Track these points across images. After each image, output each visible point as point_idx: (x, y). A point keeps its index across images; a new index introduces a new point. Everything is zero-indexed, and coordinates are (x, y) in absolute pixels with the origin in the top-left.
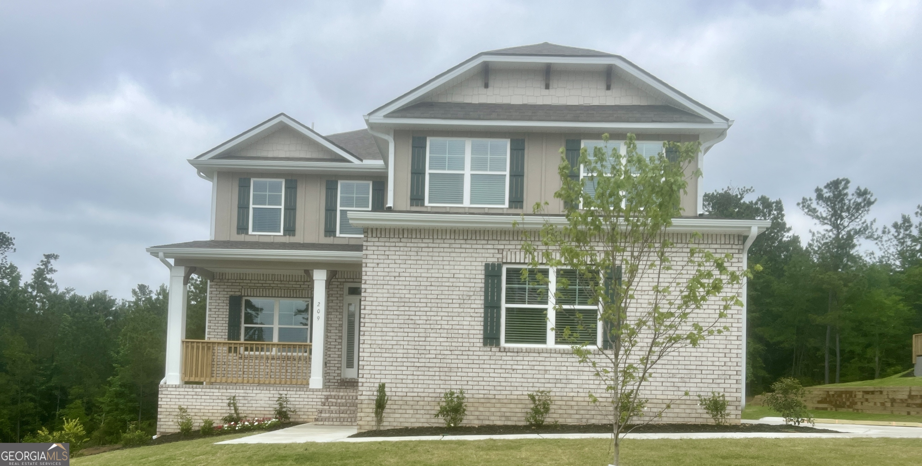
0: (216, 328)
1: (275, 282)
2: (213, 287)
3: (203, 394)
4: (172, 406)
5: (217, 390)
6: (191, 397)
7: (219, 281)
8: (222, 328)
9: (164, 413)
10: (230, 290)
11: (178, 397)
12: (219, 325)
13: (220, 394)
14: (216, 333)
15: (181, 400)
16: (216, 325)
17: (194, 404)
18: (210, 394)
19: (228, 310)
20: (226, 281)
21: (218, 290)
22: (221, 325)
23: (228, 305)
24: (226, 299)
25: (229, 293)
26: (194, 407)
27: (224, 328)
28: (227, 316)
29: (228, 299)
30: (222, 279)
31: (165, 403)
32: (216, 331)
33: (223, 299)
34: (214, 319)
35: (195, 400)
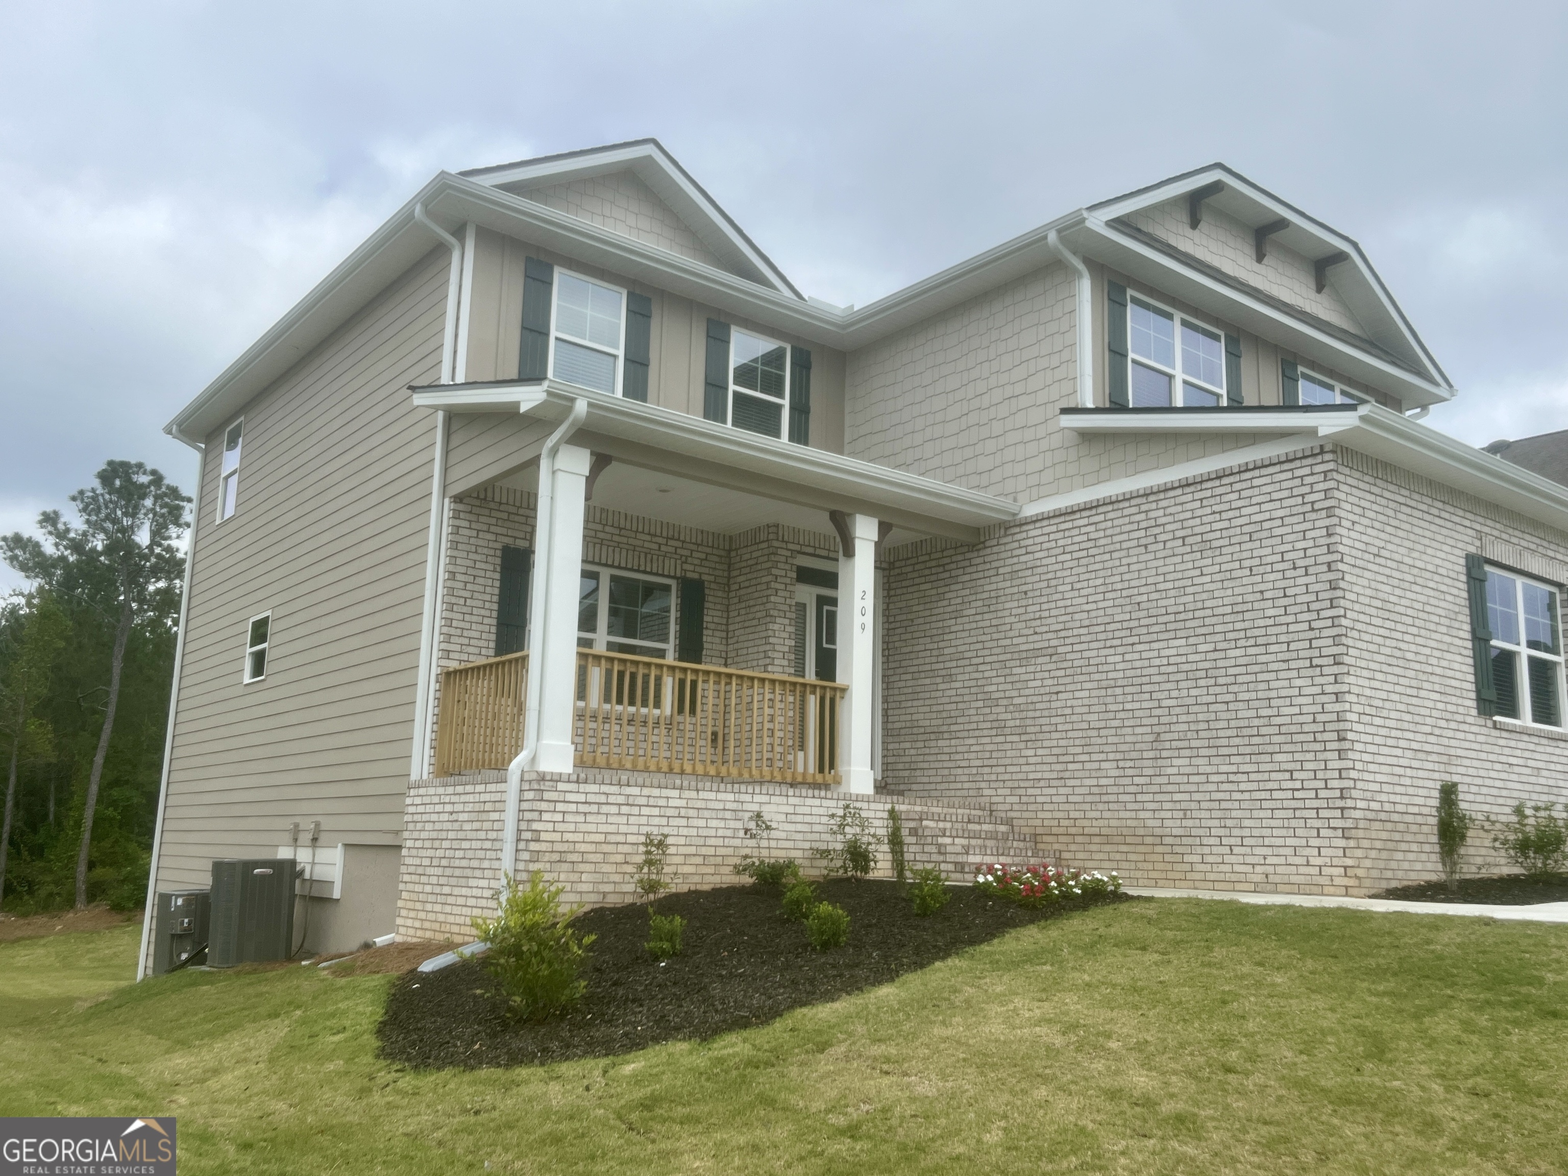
0: (468, 626)
1: (607, 529)
2: (462, 515)
3: (643, 801)
4: (567, 836)
5: (676, 793)
6: (614, 810)
7: (478, 503)
8: (480, 627)
9: (547, 857)
10: (504, 531)
11: (582, 808)
12: (474, 619)
13: (683, 803)
14: (466, 641)
15: (590, 818)
16: (467, 617)
17: (623, 829)
18: (662, 802)
19: (497, 584)
20: (492, 505)
21: (474, 526)
22: (480, 619)
23: (498, 569)
24: (492, 552)
25: (500, 538)
26: (621, 839)
27: (487, 628)
28: (495, 598)
29: (499, 553)
30: (485, 499)
31: (550, 826)
32: (466, 633)
33: (485, 551)
34: (462, 601)
35: (624, 820)
